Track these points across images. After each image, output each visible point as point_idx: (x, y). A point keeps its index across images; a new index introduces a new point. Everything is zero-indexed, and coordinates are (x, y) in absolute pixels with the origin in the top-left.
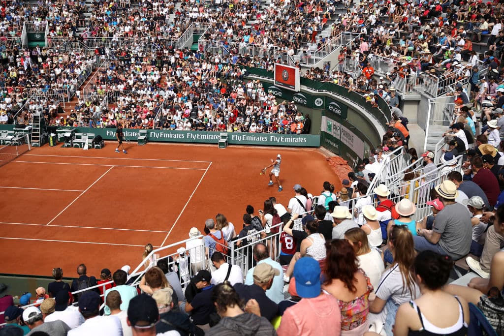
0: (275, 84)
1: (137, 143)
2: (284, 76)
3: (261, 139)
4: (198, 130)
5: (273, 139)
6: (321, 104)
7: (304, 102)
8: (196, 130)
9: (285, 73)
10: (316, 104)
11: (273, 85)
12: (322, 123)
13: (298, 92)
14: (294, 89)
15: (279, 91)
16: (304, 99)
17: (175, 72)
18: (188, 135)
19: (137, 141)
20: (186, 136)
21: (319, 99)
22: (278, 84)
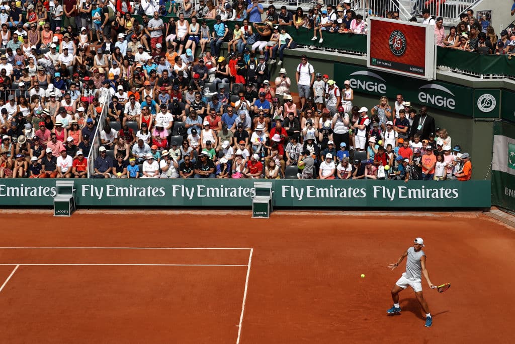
0: (369, 65)
1: (53, 211)
2: (395, 45)
3: (351, 193)
4: (196, 178)
5: (380, 194)
6: (493, 107)
7: (449, 103)
8: (192, 176)
9: (398, 37)
10: (480, 107)
11: (364, 67)
12: (495, 150)
13: (433, 82)
14: (423, 74)
15: (379, 82)
16: (448, 96)
17: (112, 45)
18: (174, 190)
19: (51, 207)
20: (169, 191)
21: (488, 97)
22: (378, 65)
